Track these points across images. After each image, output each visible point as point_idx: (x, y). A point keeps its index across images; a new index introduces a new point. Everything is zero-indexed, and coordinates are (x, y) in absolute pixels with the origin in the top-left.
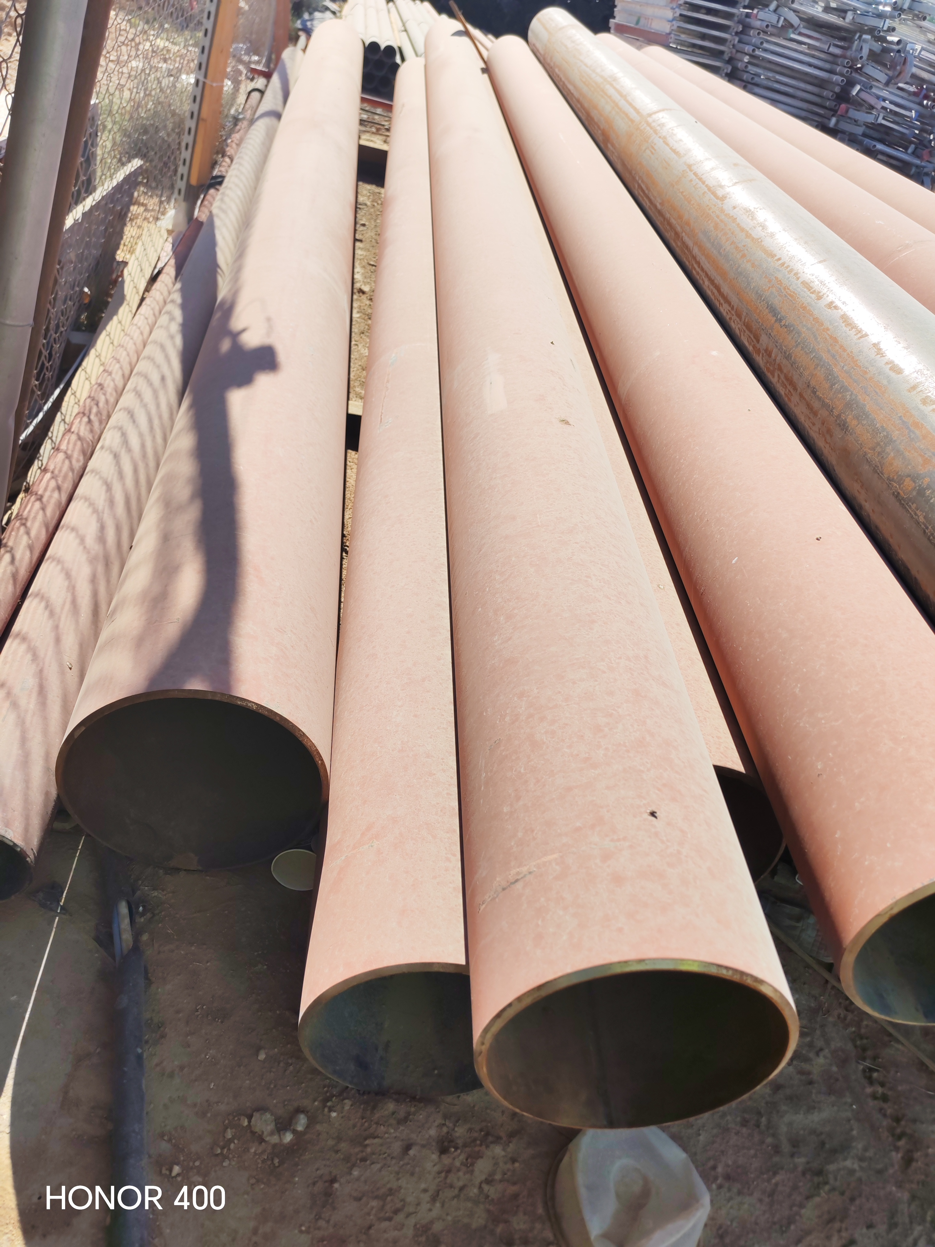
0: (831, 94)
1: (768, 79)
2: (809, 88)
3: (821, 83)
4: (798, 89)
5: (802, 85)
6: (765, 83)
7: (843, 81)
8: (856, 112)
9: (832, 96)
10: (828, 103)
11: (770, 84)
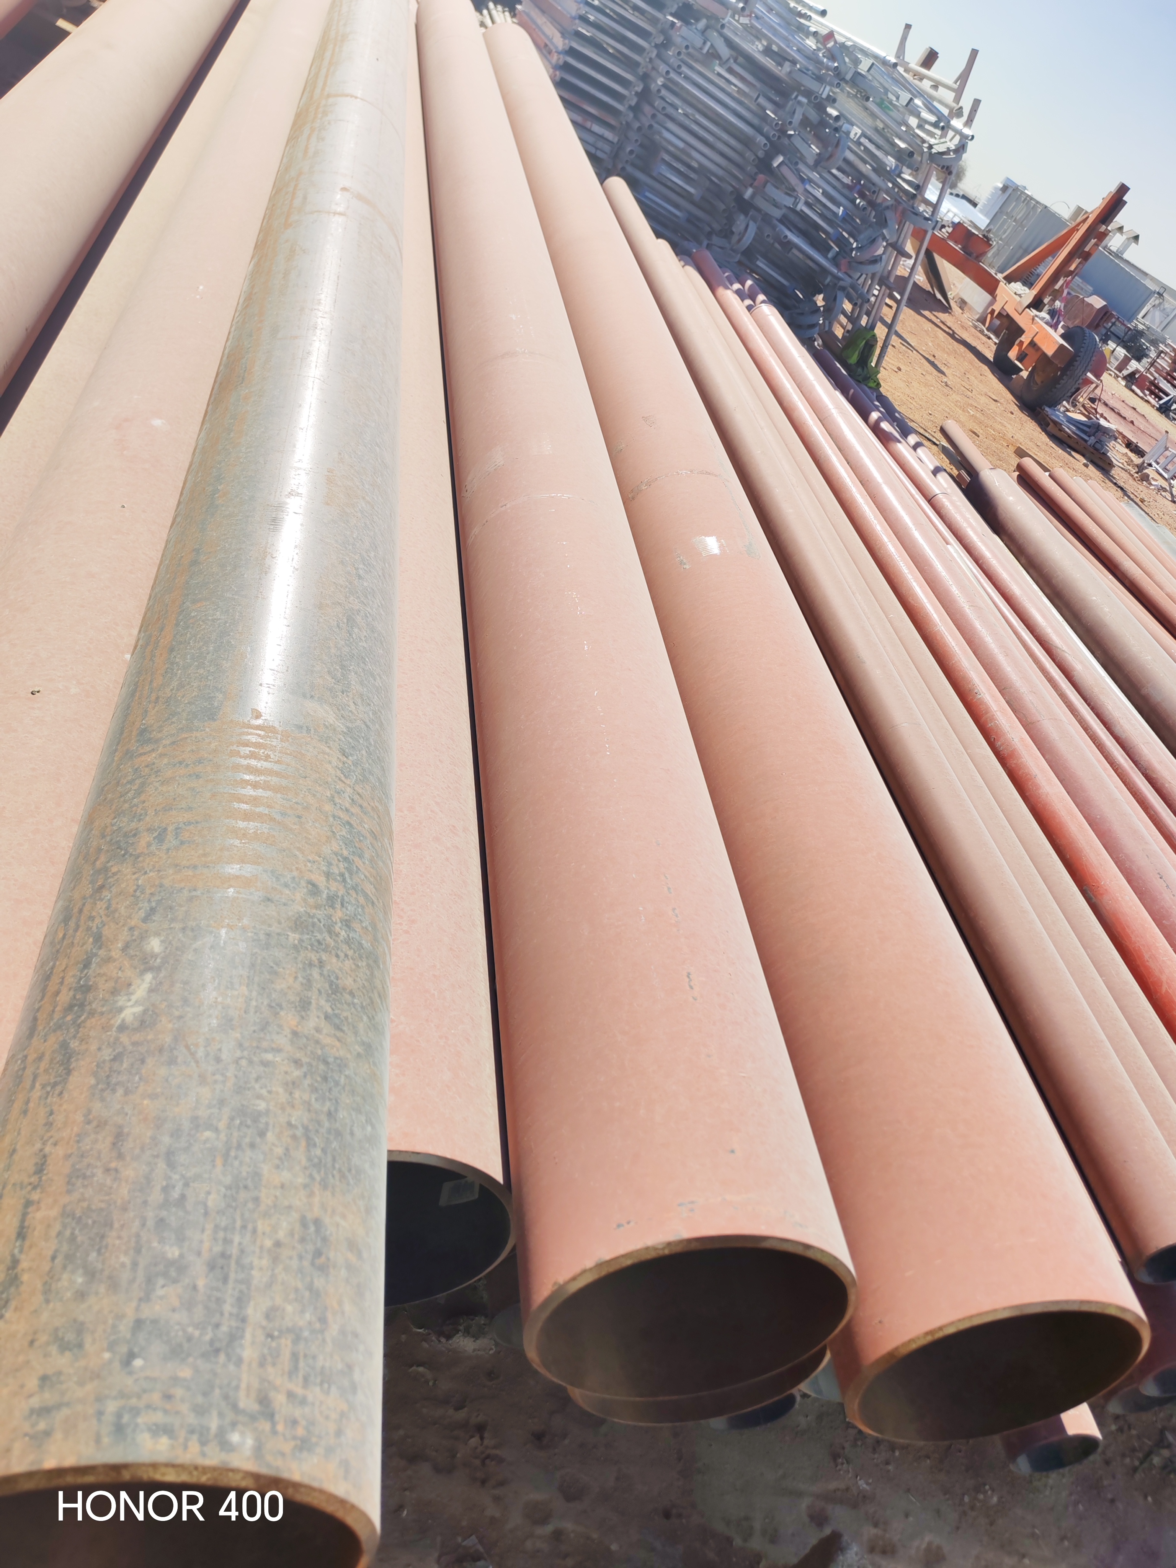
0: (753, 157)
1: (686, 115)
2: (733, 142)
3: (746, 142)
4: (719, 139)
5: (725, 136)
6: (682, 119)
7: (765, 144)
8: (774, 189)
9: (753, 161)
10: (749, 168)
11: (687, 122)
